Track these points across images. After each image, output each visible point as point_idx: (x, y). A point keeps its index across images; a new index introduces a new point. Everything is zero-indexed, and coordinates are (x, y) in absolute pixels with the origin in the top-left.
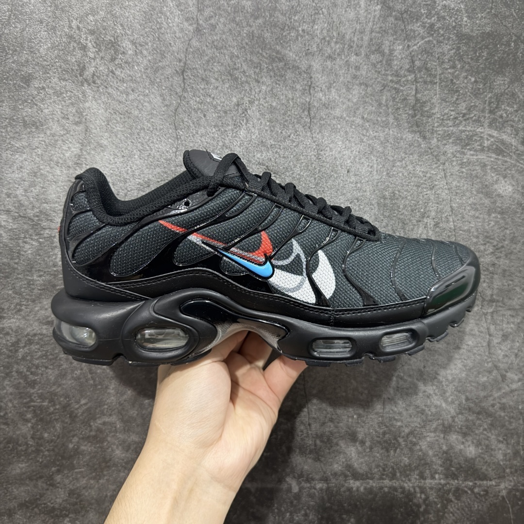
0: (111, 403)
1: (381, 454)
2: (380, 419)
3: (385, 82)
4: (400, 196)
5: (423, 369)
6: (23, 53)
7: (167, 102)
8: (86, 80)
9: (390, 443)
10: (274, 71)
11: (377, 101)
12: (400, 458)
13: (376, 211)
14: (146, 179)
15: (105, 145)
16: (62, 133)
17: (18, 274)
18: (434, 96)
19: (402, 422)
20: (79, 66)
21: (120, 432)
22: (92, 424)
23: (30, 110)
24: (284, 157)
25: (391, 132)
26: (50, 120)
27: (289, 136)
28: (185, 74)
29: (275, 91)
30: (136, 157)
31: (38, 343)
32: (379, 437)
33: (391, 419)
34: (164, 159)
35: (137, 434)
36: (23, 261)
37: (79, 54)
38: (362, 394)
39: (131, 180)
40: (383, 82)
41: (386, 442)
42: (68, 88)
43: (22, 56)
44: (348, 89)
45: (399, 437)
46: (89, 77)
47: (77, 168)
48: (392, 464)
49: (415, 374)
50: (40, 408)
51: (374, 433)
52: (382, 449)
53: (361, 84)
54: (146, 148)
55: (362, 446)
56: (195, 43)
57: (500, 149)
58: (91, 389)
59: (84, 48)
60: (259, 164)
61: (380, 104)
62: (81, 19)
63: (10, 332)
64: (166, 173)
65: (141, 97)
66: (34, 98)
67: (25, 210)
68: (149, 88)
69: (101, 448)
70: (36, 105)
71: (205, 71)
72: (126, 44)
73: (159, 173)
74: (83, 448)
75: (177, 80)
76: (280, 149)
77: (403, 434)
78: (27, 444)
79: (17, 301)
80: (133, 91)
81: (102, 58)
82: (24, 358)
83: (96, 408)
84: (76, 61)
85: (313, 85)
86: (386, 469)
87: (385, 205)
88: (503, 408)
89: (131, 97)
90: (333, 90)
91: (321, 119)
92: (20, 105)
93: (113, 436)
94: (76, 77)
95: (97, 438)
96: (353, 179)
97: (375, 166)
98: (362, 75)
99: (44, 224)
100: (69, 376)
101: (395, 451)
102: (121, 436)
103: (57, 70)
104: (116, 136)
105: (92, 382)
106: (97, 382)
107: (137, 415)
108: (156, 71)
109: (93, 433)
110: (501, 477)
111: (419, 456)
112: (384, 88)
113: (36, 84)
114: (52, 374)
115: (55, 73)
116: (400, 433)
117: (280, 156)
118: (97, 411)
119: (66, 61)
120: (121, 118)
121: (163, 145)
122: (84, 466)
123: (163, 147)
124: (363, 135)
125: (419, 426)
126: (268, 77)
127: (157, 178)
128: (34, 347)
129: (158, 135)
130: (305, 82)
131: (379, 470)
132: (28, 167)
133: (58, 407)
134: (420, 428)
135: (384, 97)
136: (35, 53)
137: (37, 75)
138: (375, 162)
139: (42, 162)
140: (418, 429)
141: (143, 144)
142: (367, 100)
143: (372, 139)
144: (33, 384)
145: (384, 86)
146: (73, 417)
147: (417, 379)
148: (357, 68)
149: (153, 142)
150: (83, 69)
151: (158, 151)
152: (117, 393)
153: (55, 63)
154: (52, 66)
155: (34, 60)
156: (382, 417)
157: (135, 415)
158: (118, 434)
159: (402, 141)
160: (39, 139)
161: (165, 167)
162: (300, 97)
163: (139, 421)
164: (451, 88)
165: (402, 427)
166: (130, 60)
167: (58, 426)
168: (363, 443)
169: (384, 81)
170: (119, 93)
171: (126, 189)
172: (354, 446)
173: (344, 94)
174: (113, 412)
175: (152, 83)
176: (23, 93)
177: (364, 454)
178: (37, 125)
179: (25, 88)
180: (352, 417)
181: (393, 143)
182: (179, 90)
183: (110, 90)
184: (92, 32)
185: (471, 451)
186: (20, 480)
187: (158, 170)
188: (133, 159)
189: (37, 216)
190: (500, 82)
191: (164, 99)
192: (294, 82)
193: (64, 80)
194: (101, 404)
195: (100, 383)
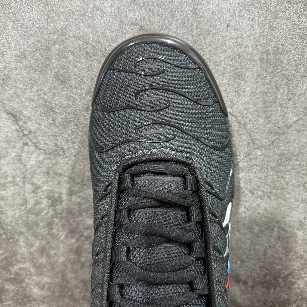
0: (23, 253)
1: (262, 292)
4: (284, 50)
5: (303, 221)
9: (271, 283)
12: (279, 295)
13: (258, 67)
14: (22, 50)
19: (282, 265)
21: (34, 276)
22: (11, 269)
24: (158, 15)
30: (10, 28)
32: (260, 278)
33: (271, 264)
34: (37, 28)
35: (48, 277)
38: (245, 244)
39: (8, 52)
41: (267, 282)
45: (279, 277)
48: (272, 300)
49: (296, 225)
51: (256, 275)
52: (263, 287)
54: (18, 18)
55: (244, 286)
58: (6, 242)
60: (133, 24)
64: (40, 41)
69: (22, 287)
73: (33, 43)
74: (6, 287)
76: (153, 6)
77: (282, 275)
83: (12, 257)
86: (267, 303)
87: (268, 61)
93: (29, 278)
95: (17, 279)
96: (233, 33)
97: (257, 18)
101: (275, 289)
102: (36, 279)
105: (4, 236)
106: (9, 237)
107: (47, 262)
109: (13, 276)
111: (297, 293)
116: (280, 275)
117: (154, 14)
118: (13, 259)
121: (35, 12)
122: (10, 300)
123: (34, 15)
125: (297, 268)
127: (32, 48)
129: (29, 4)
131: (261, 304)
134: (299, 270)
138: (256, 14)
140: (297, 271)
141: (15, 14)
147: (297, 229)
149: (24, 11)
151: (30, 20)
152: (27, 245)
156: (264, 262)
157: (44, 262)
158: (33, 277)
161: (38, 36)
163: (49, 267)
165: (282, 269)
168: (245, 283)
171: (5, 61)
172: (237, 285)
174: (26, 260)
177: (246, 291)
180: (236, 263)
187: (32, 39)
194: (15, 254)
195: (12, 238)
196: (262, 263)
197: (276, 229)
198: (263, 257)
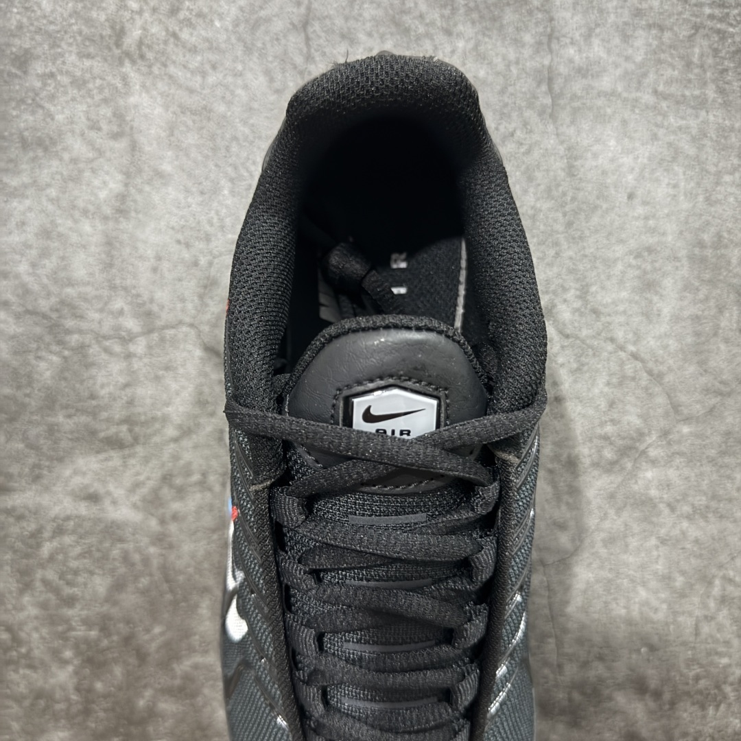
1: (691, 713)
2: (690, 652)
3: (698, 20)
4: (732, 241)
6: (11, 12)
7: (277, 85)
8: (128, 54)
10: (480, 12)
11: (681, 58)
12: (726, 720)
13: (685, 271)
15: (169, 175)
16: (91, 155)
17: (32, 413)
19: (730, 657)
20: (112, 28)
22: (175, 666)
23: (31, 118)
25: (711, 118)
26: (69, 134)
27: (512, 135)
28: (310, 30)
29: (482, 48)
30: (226, 192)
31: (74, 532)
32: (687, 684)
33: (709, 654)
36: (39, 390)
38: (656, 610)
40: (694, 19)
41: (700, 692)
42: (96, 71)
43: (9, 19)
44: (626, 38)
45: (725, 683)
46: (133, 48)
47: (121, 219)
48: (711, 731)
50: (86, 641)
51: (678, 677)
52: (693, 704)
53: (650, 26)
55: (655, 701)
58: (171, 609)
61: (689, 65)
63: (27, 513)
65: (230, 79)
66: (37, 95)
67: (36, 300)
68: (243, 62)
69: (194, 705)
70: (42, 107)
71: (347, 19)
74: (161, 706)
75: (294, 41)
77: (731, 679)
78: (67, 700)
79: (32, 460)
80: (214, 67)
81: (154, 10)
82: (51, 558)
83: (180, 641)
84: (107, 20)
85: (556, 34)
87: (703, 260)
89: (212, 79)
90: (596, 42)
91: (574, 97)
92: (14, 109)
94: (110, 49)
95: (186, 690)
96: (640, 210)
97: (682, 184)
98: (651, 8)
99: (70, 323)
100: (130, 588)
101: (717, 707)
103: (75, 39)
104: (187, 155)
105: (169, 597)
106: (180, 597)
108: (255, 27)
109: (177, 682)
112: (697, 31)
113: (38, 68)
114: (101, 583)
115: (70, 45)
116: (726, 677)
118: (183, 645)
119: (89, 22)
120: (194, 121)
122: (166, 735)
124: (657, 125)
126: (469, 24)
128: (68, 540)
130: (541, 29)
132: (35, 221)
133: (115, 638)
135: (697, 50)
136: (33, 11)
137: (39, 51)
138: (682, 177)
139: (58, 212)
142: (662, 56)
143: (674, 132)
144: (70, 601)
145: (696, 28)
146: (142, 656)
150: (120, 34)
153: (71, 25)
154: (66, 32)
155: (32, 24)
156: (693, 649)
159: (733, 135)
160: (51, 169)
162: (531, 58)
165: (730, 665)
166: (205, 10)
167: (118, 671)
168: (657, 695)
169: (697, 16)
170: (189, 75)
172: (641, 701)
173: (616, 47)
175: (248, 50)
176: (17, 87)
177: (659, 713)
178: (44, 145)
179: (20, 77)
180: (638, 651)
181: (715, 138)
182: (299, 60)
183: (172, 69)
188: (221, 198)
189: (57, 310)
191: (271, 80)
192: (518, 30)
193: (89, 56)
194: (187, 634)
195: (185, 599)
197: (717, 582)
198: (692, 639)
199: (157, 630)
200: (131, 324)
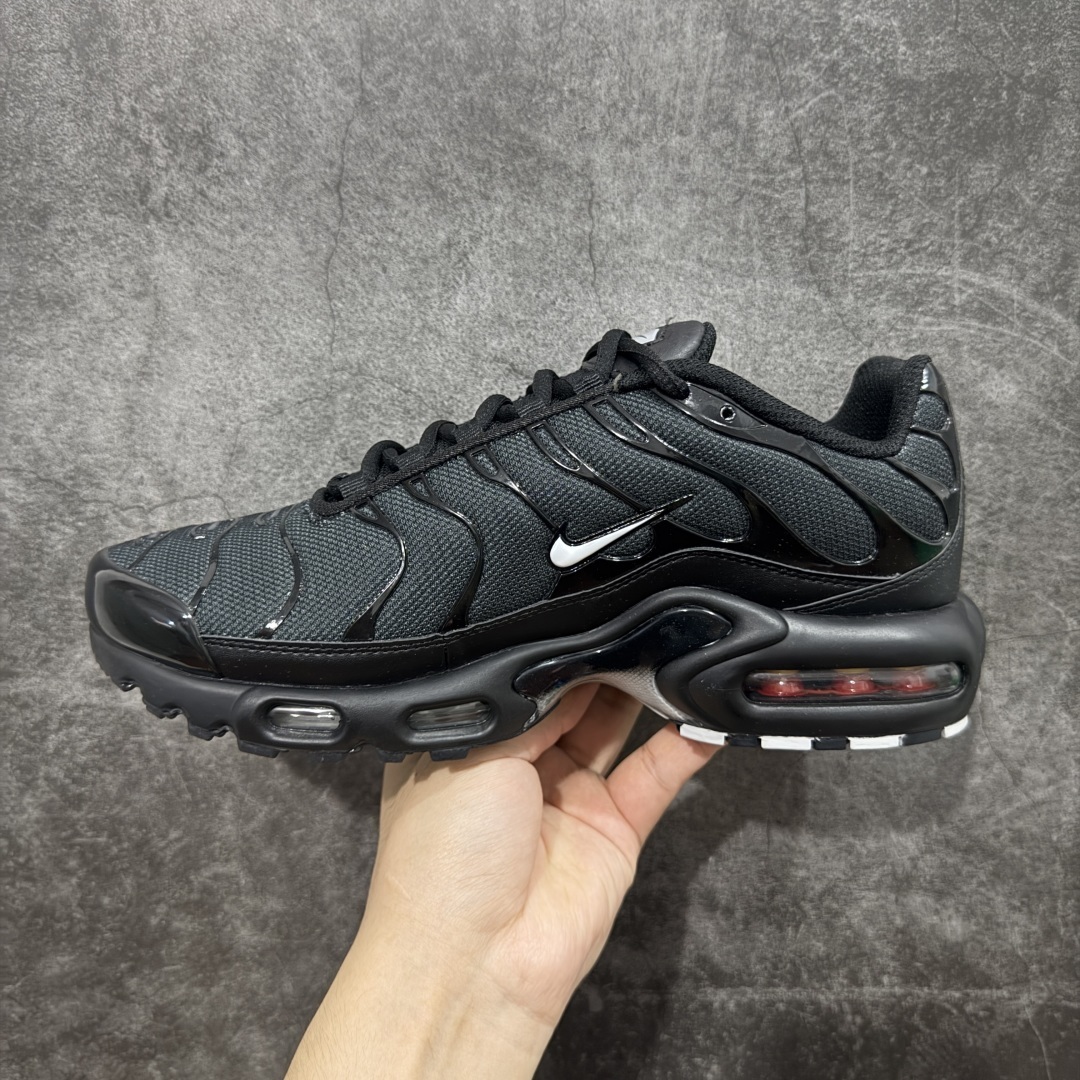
0: (228, 836)
1: (768, 935)
3: (743, 186)
5: (846, 763)
6: (31, 165)
7: (309, 247)
8: (153, 211)
9: (786, 913)
10: (518, 175)
11: (726, 224)
12: (807, 943)
14: (276, 399)
15: (195, 336)
16: (111, 315)
17: (41, 590)
18: (845, 208)
19: (808, 869)
20: (137, 184)
21: (247, 894)
22: (192, 877)
23: (49, 275)
24: (544, 345)
25: (759, 286)
26: (89, 292)
27: (554, 303)
28: (343, 190)
29: (520, 214)
30: (255, 355)
31: (83, 723)
32: (762, 900)
33: (783, 864)
34: (310, 358)
35: (279, 897)
36: (49, 564)
37: (136, 160)
38: (722, 814)
39: (247, 401)
40: (738, 185)
41: (776, 910)
42: (119, 228)
43: (29, 172)
44: (668, 204)
45: (804, 899)
46: (159, 205)
47: (143, 382)
48: (792, 955)
49: (831, 772)
50: (94, 847)
51: (751, 893)
52: (770, 923)
53: (693, 192)
54: (272, 338)
55: (727, 919)
56: (358, 127)
57: (988, 310)
58: (189, 811)
59: (146, 149)
60: (496, 359)
61: (734, 231)
62: (138, 93)
63: (31, 701)
64: (313, 384)
65: (260, 239)
66: (56, 250)
67: (48, 466)
68: (273, 221)
69: (213, 924)
70: (61, 264)
71: (381, 181)
72: (226, 138)
73: (300, 386)
74: (176, 924)
75: (328, 201)
76: (536, 328)
77: (811, 894)
78: (70, 918)
79: (39, 642)
80: (243, 227)
81: (181, 167)
82: (58, 752)
83: (199, 848)
84: (132, 176)
85: (597, 199)
86: (780, 966)
88: (1018, 838)
89: (241, 240)
90: (637, 208)
91: (616, 265)
92: (31, 265)
93: (234, 902)
94: (134, 206)
95: (204, 905)
98: (694, 174)
99: (85, 492)
100: (145, 786)
101: (797, 928)
102: (249, 902)
103: (98, 195)
104: (215, 317)
105: (188, 796)
106: (199, 797)
107: (279, 859)
108: (286, 187)
109: (195, 896)
110: (1021, 981)
111: (846, 939)
112: (741, 197)
113: (58, 223)
114: (112, 782)
115: (93, 200)
116: (805, 893)
117: (536, 344)
118: (202, 852)
119: (113, 177)
120: (222, 282)
121: (307, 330)
122: (181, 959)
123: (305, 334)
124: (702, 294)
125: (843, 877)
126: (507, 188)
127: (296, 396)
128: (76, 731)
129: (295, 313)
130: (581, 195)
131: (766, 968)
132: (50, 383)
133: (126, 845)
134: (845, 881)
135: (742, 216)
136: (54, 165)
137: (59, 206)
138: (729, 347)
139: (75, 373)
140: (842, 884)
141: (266, 330)
142: (707, 223)
143: (720, 301)
144: (77, 802)
145: (741, 194)
146: (156, 865)
147: (835, 783)
148: (684, 160)
149: (285, 326)
150: (145, 190)
151: (297, 343)
152: (239, 817)
153: (93, 180)
154: (88, 187)
155: (52, 178)
156: (766, 859)
157: (274, 859)
158: (243, 898)
159: (782, 303)
160: (69, 329)
161: (311, 374)
162: (572, 224)
163: (283, 871)
164: (880, 189)
165: (808, 879)
166: (235, 168)
167: (128, 882)
168: (729, 912)
169: (741, 183)
170: (216, 234)
171: (238, 419)
172: (711, 919)
173: (660, 213)
174: (232, 855)
175: (279, 210)
176: (35, 242)
177: (732, 934)
178: (62, 303)
179: (38, 232)
181: (763, 307)
182: (332, 222)
183: (199, 228)
184: (160, 118)
185: (955, 928)
186: (62, 987)
187: (298, 379)
188: (250, 361)
189: (71, 478)
190: (982, 174)
191: (304, 242)
192: (558, 195)
193: (112, 213)
194: (207, 838)
195: (205, 799)
196: (763, 863)
197: (788, 782)
198: (764, 847)
199: (174, 835)
200: (152, 494)
